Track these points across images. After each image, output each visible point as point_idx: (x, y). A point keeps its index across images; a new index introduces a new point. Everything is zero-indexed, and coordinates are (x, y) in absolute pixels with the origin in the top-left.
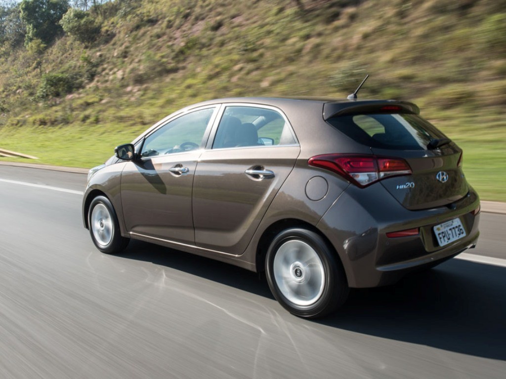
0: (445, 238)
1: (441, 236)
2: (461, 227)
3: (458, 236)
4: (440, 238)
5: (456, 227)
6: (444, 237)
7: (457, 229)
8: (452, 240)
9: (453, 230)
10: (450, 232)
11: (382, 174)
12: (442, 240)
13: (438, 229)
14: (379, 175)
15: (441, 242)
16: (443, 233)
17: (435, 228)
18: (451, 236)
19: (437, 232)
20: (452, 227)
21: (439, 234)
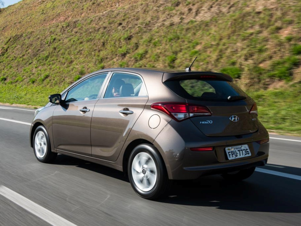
0: (234, 155)
1: (230, 153)
2: (248, 150)
3: (244, 155)
4: (230, 155)
5: (244, 150)
6: (232, 154)
7: (244, 151)
8: (239, 157)
9: (241, 152)
10: (238, 152)
11: (191, 115)
12: (231, 156)
13: (229, 149)
14: (189, 115)
15: (230, 157)
16: (232, 152)
17: (226, 149)
18: (238, 155)
19: (227, 151)
20: (240, 149)
21: (229, 152)
